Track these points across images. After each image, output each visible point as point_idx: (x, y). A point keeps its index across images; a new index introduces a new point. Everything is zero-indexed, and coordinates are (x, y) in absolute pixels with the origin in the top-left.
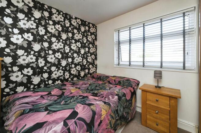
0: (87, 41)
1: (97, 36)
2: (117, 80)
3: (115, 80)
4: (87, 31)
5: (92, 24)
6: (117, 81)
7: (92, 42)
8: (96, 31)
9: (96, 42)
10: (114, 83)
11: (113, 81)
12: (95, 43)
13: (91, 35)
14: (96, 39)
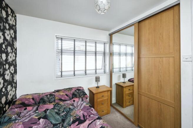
0: (4, 40)
1: (16, 33)
2: (70, 93)
3: (66, 95)
4: (4, 20)
5: (11, 9)
6: (70, 95)
7: (11, 43)
8: (16, 23)
9: (15, 42)
10: (68, 98)
11: (66, 96)
12: (14, 45)
13: (9, 29)
14: (15, 38)
